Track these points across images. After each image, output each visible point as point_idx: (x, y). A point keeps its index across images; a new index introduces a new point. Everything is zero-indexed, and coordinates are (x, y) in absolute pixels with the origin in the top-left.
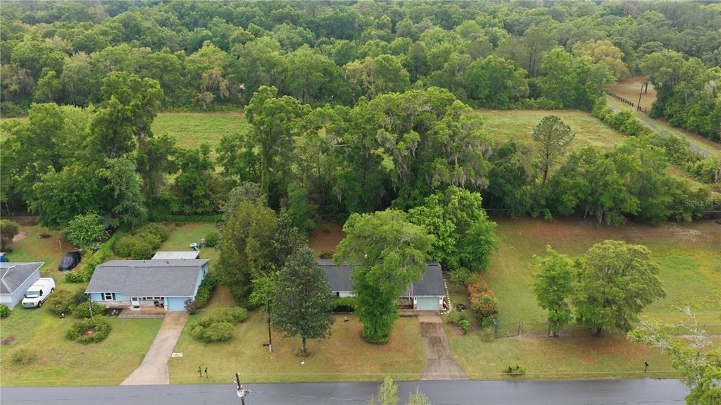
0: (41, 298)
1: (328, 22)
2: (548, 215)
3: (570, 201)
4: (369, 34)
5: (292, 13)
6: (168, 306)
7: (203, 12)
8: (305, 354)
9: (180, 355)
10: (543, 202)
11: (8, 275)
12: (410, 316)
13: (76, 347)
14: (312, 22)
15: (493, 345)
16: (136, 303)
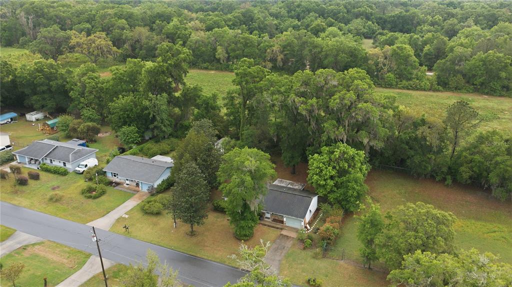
0: (85, 169)
1: (393, 19)
2: (449, 181)
3: (465, 172)
4: (422, 29)
5: (367, 12)
6: (142, 187)
7: (304, 9)
8: (192, 234)
9: (127, 216)
10: (445, 169)
11: (75, 153)
12: (278, 228)
13: (82, 199)
14: (381, 18)
15: (317, 261)
16: (128, 182)
